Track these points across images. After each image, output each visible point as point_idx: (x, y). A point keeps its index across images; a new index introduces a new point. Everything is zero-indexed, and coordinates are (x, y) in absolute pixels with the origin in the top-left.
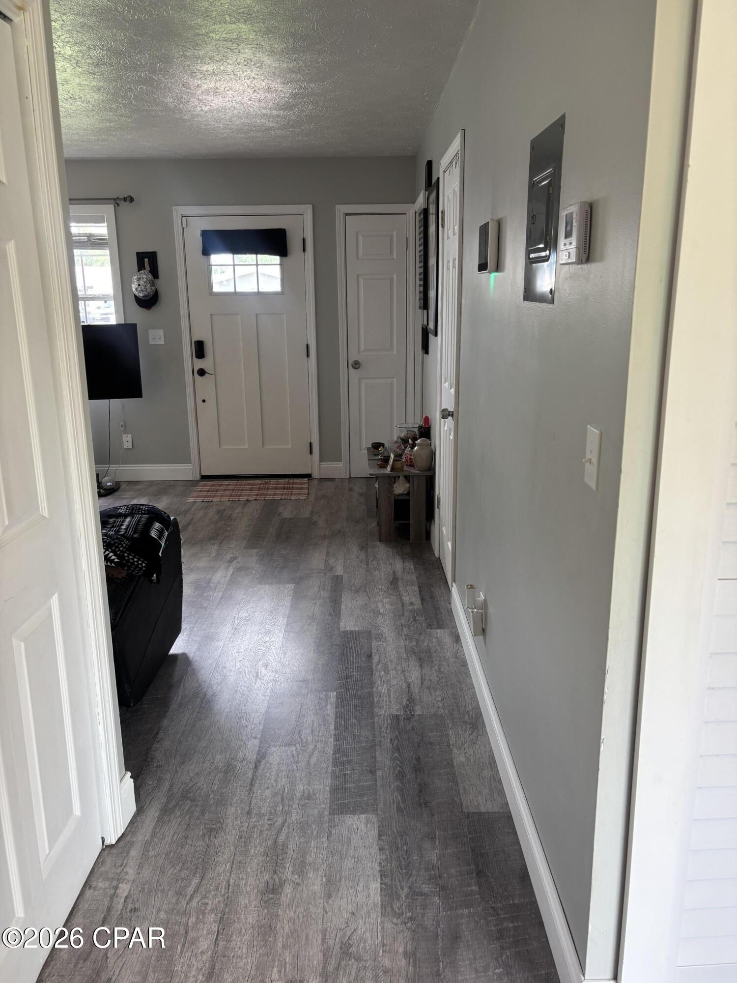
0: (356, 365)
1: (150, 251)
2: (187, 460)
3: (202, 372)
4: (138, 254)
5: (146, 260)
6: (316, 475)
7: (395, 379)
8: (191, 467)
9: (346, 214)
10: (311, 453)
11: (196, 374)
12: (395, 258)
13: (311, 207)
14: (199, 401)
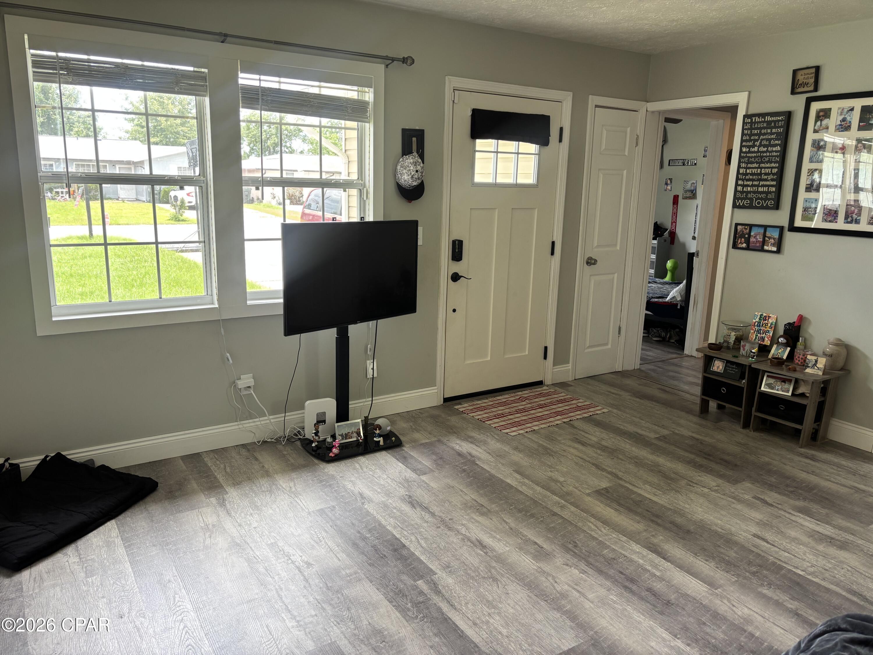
0: (591, 262)
1: (417, 128)
2: (432, 383)
3: (456, 277)
4: (404, 131)
5: (414, 139)
6: (548, 381)
7: (616, 275)
8: (436, 391)
9: (597, 106)
10: (545, 357)
11: (450, 280)
12: (626, 154)
13: (572, 95)
14: (450, 311)
